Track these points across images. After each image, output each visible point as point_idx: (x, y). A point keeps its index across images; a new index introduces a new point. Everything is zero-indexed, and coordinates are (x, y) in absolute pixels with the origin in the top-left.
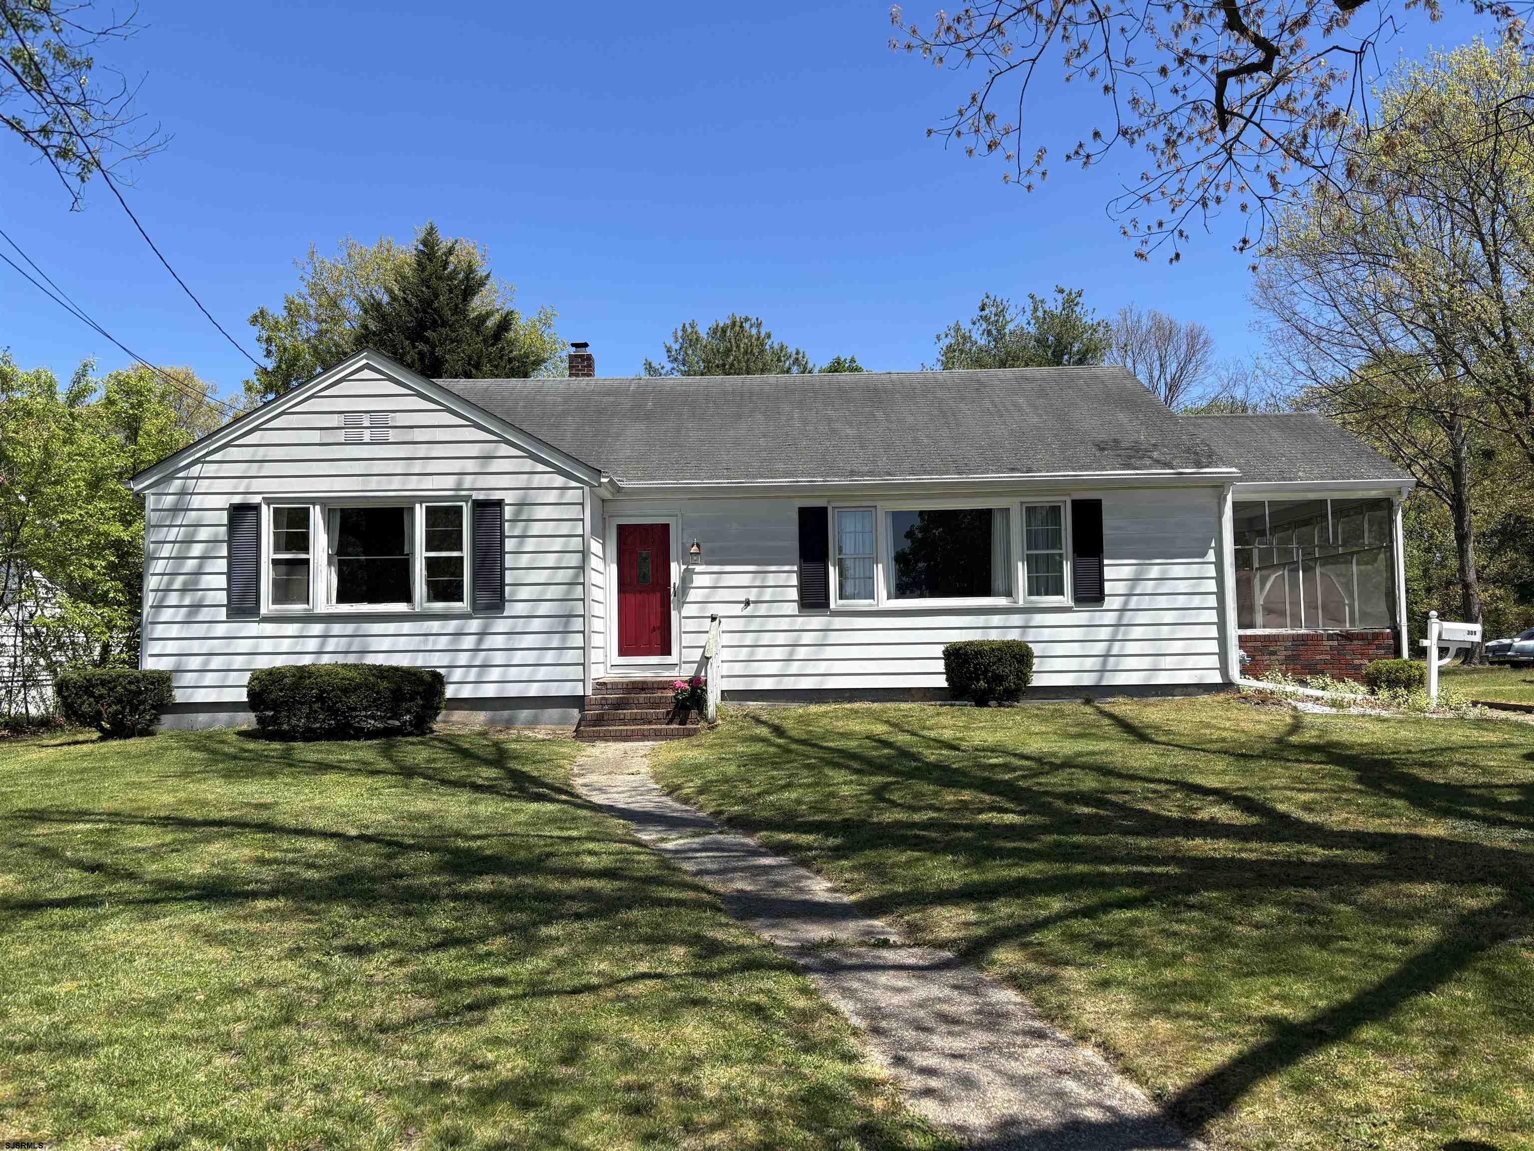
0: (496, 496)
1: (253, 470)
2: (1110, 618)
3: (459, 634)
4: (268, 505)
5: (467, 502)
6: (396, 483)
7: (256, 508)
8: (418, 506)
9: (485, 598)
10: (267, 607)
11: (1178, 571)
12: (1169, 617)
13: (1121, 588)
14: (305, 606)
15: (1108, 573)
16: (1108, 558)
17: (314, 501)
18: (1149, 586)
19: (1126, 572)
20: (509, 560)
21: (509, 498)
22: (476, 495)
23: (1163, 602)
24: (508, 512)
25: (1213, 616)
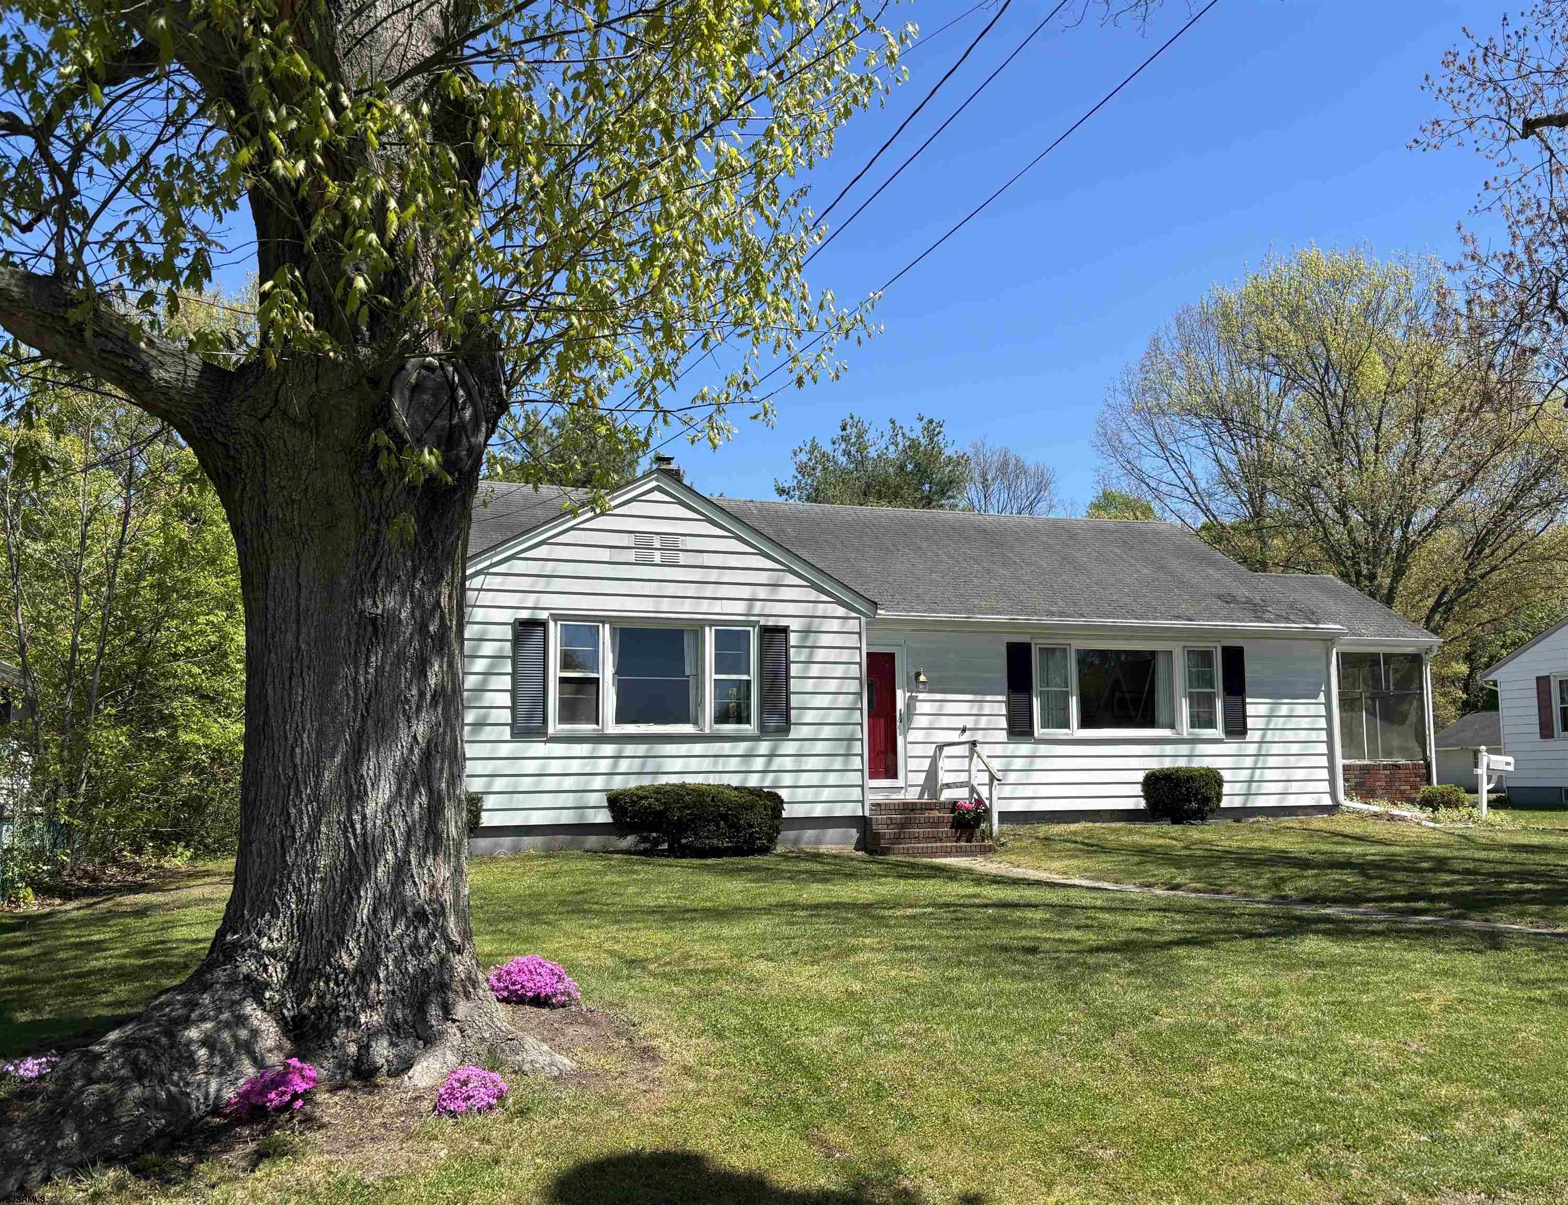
0: (783, 622)
1: (541, 584)
2: (1252, 749)
3: (748, 756)
4: (555, 621)
5: (754, 627)
6: (687, 605)
7: (543, 624)
8: (707, 629)
9: (773, 722)
10: (554, 727)
11: (1300, 710)
12: (1295, 749)
13: (1260, 723)
14: (594, 726)
15: (1250, 710)
16: (1251, 697)
17: (603, 620)
18: (1279, 723)
19: (1263, 709)
20: (794, 685)
21: (794, 624)
22: (763, 621)
23: (1290, 736)
24: (793, 639)
25: (1323, 748)
